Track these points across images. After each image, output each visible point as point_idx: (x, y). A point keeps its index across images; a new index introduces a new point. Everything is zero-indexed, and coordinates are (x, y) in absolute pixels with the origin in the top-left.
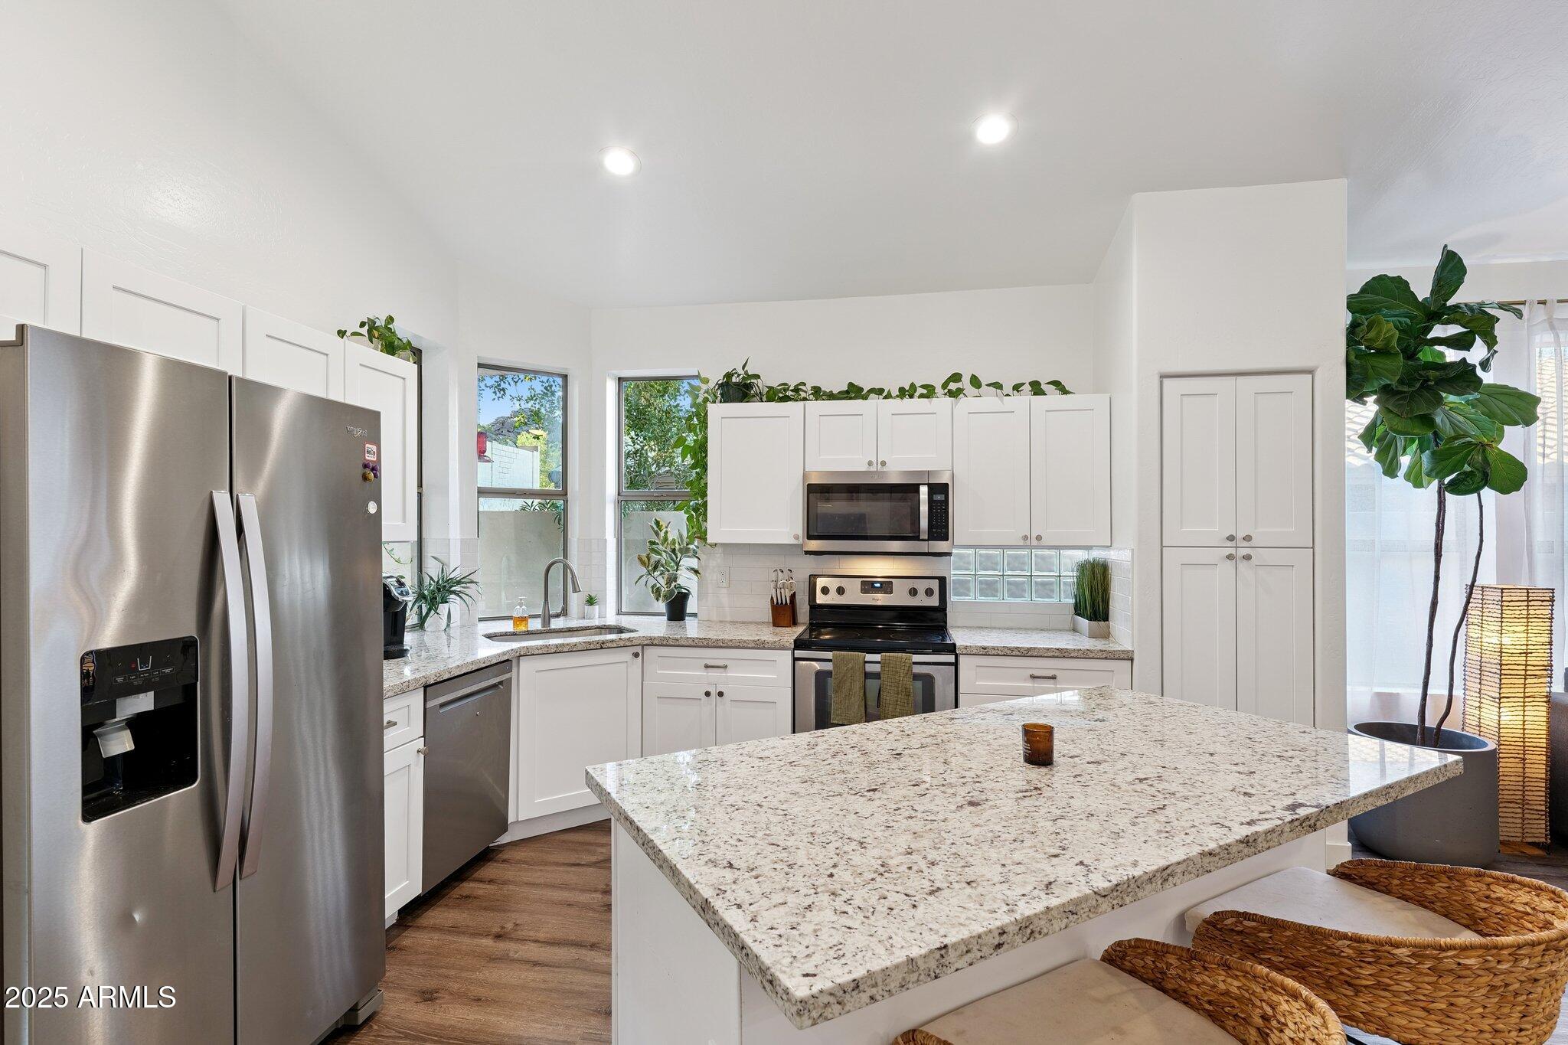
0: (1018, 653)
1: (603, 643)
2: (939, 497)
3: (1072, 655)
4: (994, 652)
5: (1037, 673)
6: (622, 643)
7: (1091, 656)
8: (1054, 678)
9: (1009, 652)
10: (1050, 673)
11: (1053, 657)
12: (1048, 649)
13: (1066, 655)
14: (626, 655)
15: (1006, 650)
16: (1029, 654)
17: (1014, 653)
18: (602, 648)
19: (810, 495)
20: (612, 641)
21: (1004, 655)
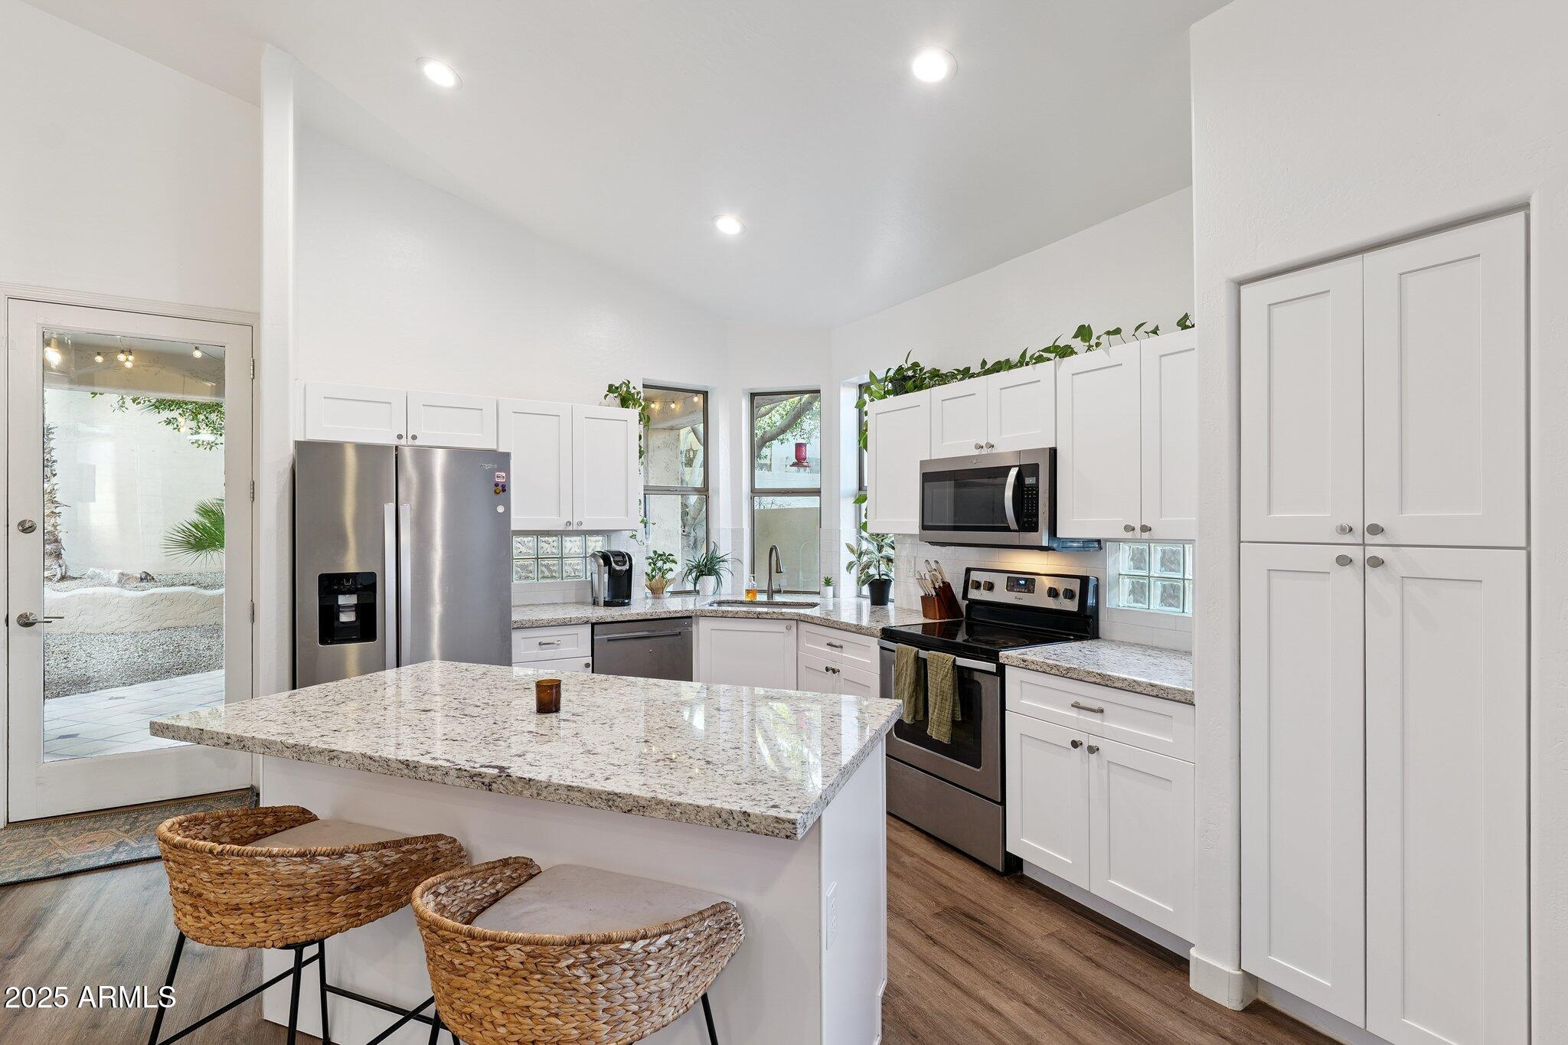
0: (1057, 672)
1: (760, 614)
2: (1029, 481)
3: (1116, 685)
4: (1033, 667)
5: (1083, 702)
6: (775, 616)
7: (1138, 690)
8: (1102, 711)
9: (1048, 669)
10: (1096, 705)
11: (1095, 683)
12: (1089, 673)
13: (1108, 683)
14: (781, 627)
15: (1045, 667)
16: (1069, 675)
17: (1053, 671)
18: (758, 618)
19: (926, 484)
20: (767, 613)
21: (1044, 672)
